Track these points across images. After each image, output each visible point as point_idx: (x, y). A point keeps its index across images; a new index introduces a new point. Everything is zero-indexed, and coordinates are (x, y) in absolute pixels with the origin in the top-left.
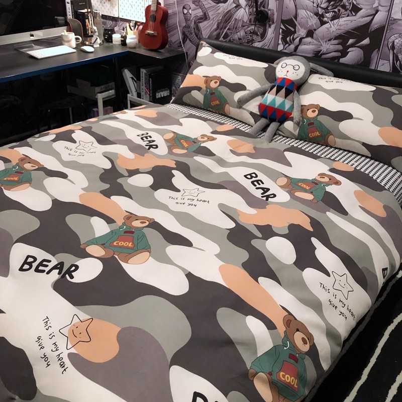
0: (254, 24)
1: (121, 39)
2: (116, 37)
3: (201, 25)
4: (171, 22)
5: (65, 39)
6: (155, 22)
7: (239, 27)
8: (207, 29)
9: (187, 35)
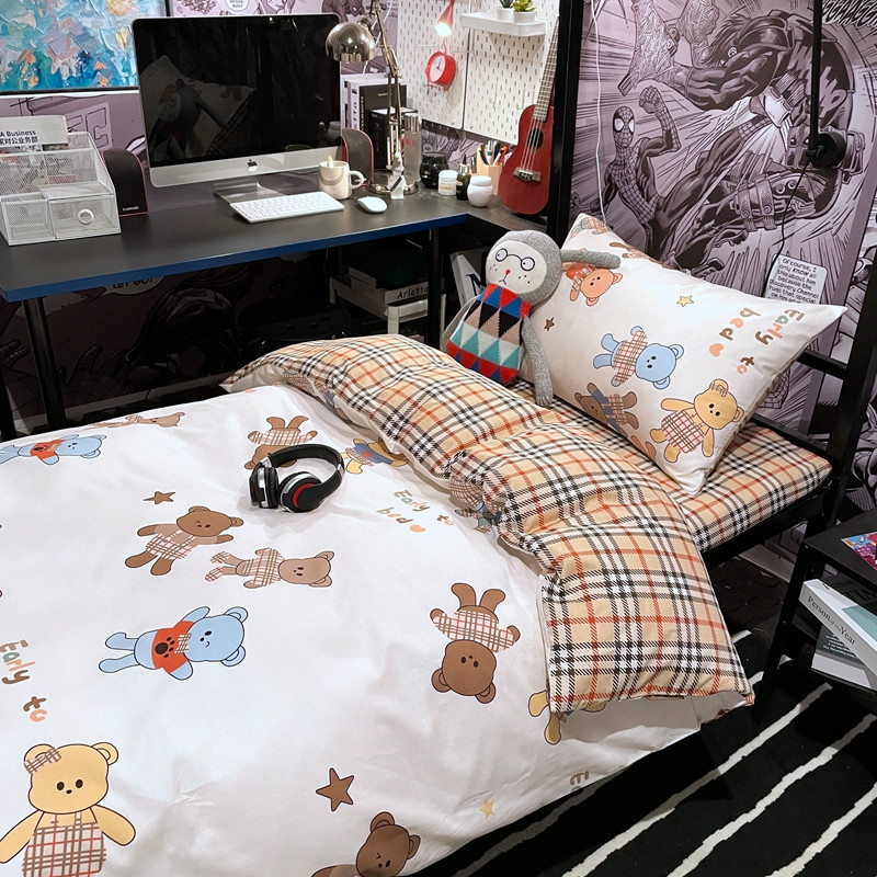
0: (801, 168)
1: (456, 182)
2: (447, 178)
3: (656, 163)
4: (580, 149)
5: (326, 178)
6: (539, 146)
7: (756, 175)
8: (668, 173)
9: (616, 185)
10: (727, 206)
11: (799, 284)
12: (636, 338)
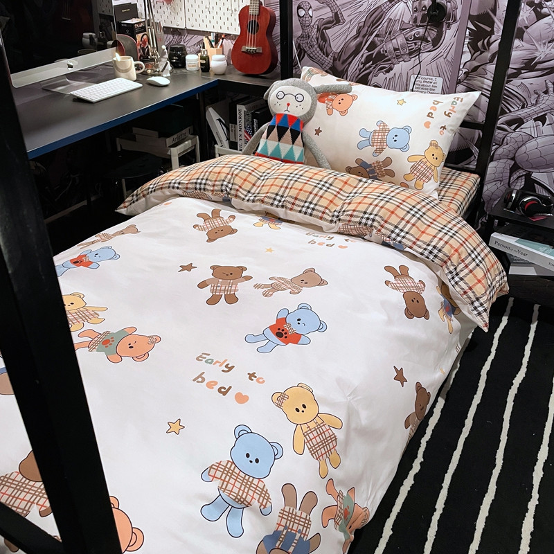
0: (422, 24)
3: (330, 33)
5: (121, 68)
6: (257, 31)
7: (395, 32)
8: (338, 38)
9: (304, 50)
10: (379, 52)
11: (427, 89)
12: (381, 127)
